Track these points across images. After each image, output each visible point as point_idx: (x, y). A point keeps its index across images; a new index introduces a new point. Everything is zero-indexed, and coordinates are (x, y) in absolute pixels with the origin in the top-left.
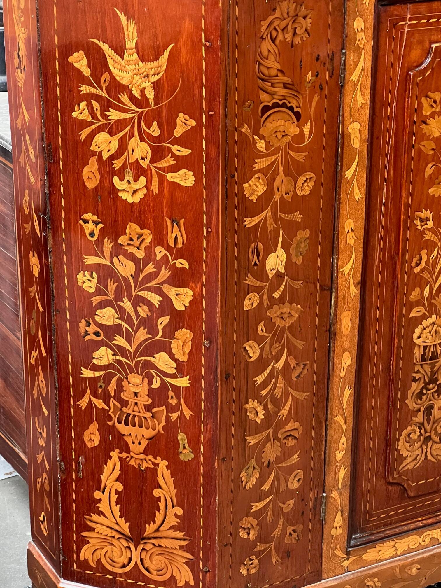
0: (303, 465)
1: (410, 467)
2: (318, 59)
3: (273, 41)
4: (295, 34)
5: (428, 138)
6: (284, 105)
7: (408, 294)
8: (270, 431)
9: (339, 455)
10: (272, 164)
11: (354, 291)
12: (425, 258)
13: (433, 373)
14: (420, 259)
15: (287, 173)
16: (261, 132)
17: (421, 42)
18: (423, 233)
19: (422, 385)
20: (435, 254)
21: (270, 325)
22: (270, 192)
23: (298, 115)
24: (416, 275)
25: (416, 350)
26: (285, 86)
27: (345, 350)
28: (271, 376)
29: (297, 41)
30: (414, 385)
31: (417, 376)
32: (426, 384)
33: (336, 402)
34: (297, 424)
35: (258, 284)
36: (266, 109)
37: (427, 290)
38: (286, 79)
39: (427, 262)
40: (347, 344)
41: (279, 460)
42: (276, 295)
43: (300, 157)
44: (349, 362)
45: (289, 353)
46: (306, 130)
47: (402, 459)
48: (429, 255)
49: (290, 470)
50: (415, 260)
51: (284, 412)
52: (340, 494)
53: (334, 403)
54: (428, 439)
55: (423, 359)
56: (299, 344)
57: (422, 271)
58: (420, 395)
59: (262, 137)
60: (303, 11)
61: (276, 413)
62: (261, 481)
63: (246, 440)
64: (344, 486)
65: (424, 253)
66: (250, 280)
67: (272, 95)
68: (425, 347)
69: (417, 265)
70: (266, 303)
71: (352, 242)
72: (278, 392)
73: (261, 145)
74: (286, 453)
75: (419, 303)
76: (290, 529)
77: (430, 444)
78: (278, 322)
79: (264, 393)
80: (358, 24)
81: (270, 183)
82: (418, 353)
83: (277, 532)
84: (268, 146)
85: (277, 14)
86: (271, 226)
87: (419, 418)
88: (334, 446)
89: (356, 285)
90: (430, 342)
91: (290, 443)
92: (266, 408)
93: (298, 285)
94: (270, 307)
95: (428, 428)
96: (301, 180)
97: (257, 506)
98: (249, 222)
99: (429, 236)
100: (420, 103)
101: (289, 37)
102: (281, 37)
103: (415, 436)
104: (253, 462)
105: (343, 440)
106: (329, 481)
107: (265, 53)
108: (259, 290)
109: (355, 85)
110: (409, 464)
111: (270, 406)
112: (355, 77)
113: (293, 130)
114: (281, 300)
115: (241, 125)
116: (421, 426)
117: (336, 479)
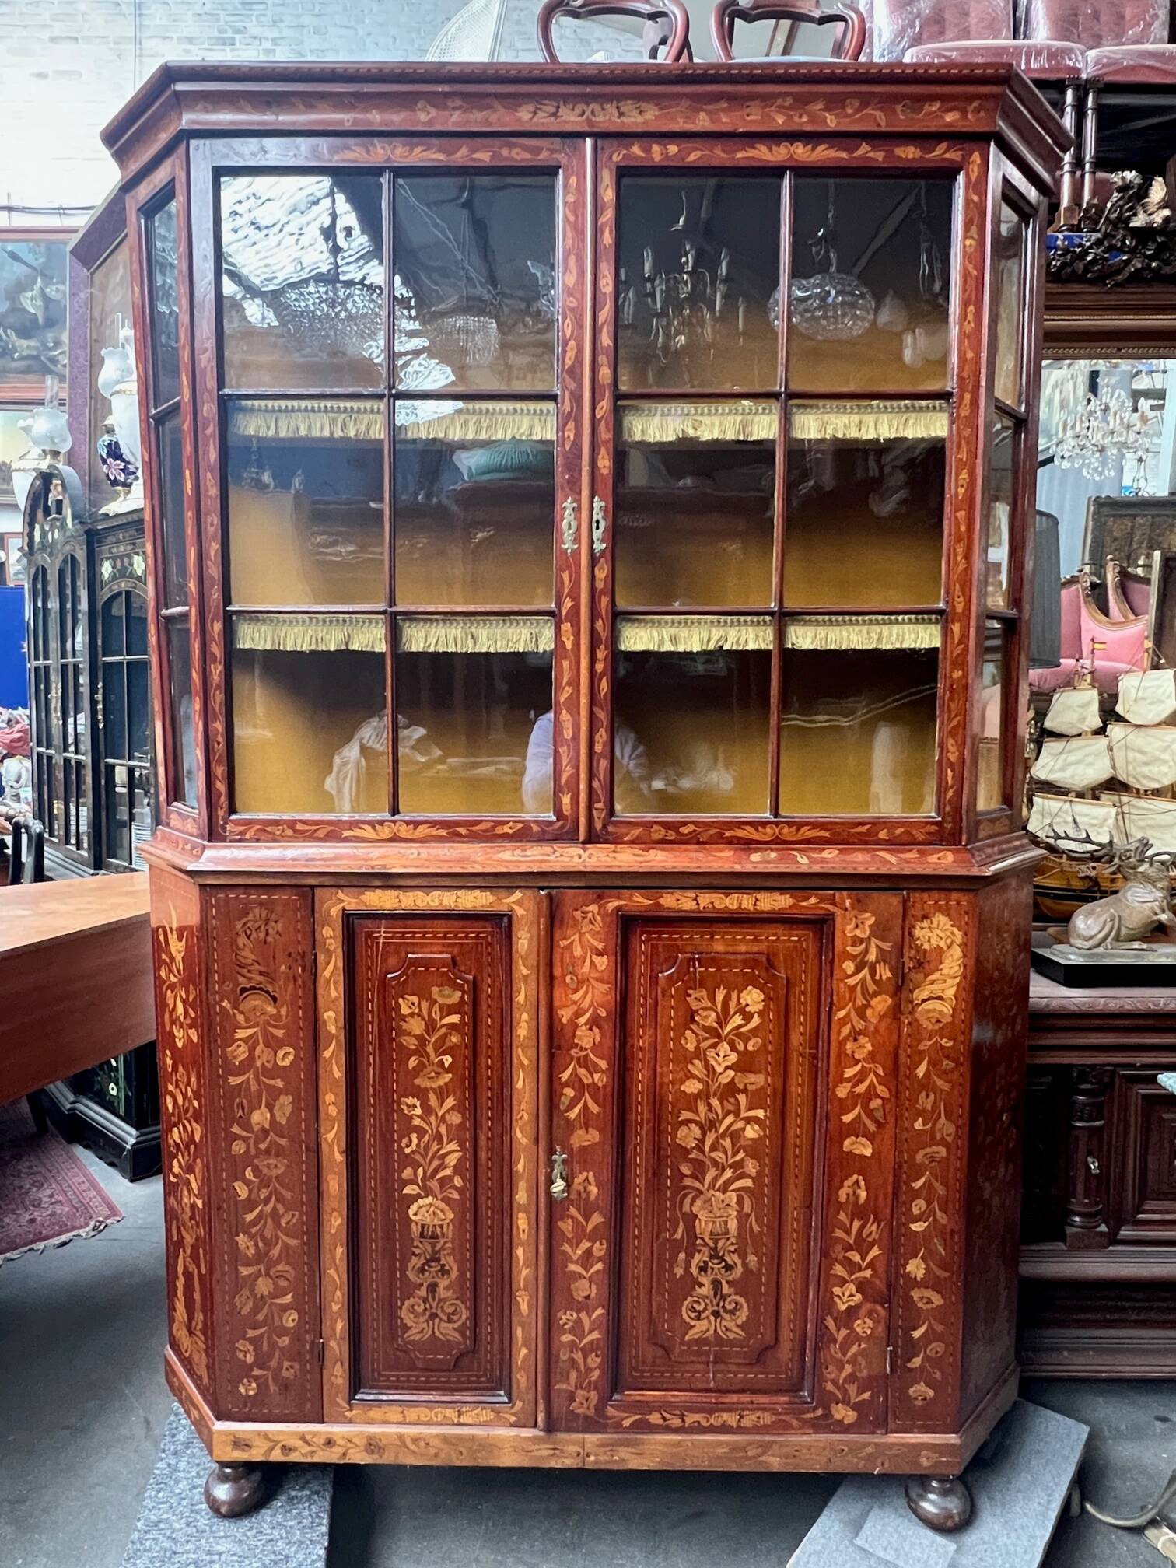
0: (296, 1306)
1: (417, 1338)
2: (290, 955)
3: (248, 937)
4: (267, 934)
5: (409, 1034)
6: (261, 989)
7: (400, 1172)
8: (262, 1267)
9: (335, 1308)
10: (252, 1036)
11: (339, 1157)
12: (415, 1141)
13: (435, 1253)
14: (411, 1141)
15: (267, 1045)
16: (241, 1007)
17: (398, 953)
18: (411, 1118)
19: (423, 1261)
20: (426, 1138)
21: (257, 1172)
22: (251, 1058)
23: (274, 999)
24: (407, 1156)
25: (413, 1226)
26: (261, 973)
27: (334, 1210)
28: (260, 1216)
29: (270, 939)
30: (414, 1260)
31: (417, 1251)
32: (428, 1262)
33: (328, 1256)
34: (288, 1268)
35: (244, 1134)
36: (243, 990)
37: (420, 1171)
38: (262, 969)
39: (418, 1145)
40: (335, 1205)
41: (273, 1296)
42: (262, 1146)
43: (280, 1033)
44: (339, 1221)
45: (278, 1200)
46: (283, 1011)
47: (406, 1328)
48: (419, 1139)
49: (284, 1309)
50: (405, 1142)
51: (275, 1252)
52: (338, 1344)
53: (326, 1257)
54: (436, 1315)
55: (422, 1235)
56: (288, 1195)
57: (413, 1152)
58: (422, 1270)
59: (242, 1013)
60: (274, 917)
61: (267, 1253)
62: (255, 1311)
63: (237, 1269)
64: (342, 1338)
65: (414, 1136)
66: (236, 1129)
67: (250, 979)
68: (423, 1226)
69: (408, 1146)
70: (253, 1151)
71: (334, 1114)
72: (268, 1233)
73: (241, 1018)
74: (279, 1292)
75: (413, 1181)
76: (286, 1364)
77: (437, 1321)
78: (265, 1170)
79: (254, 1230)
80: (327, 932)
81: (252, 1050)
82: (415, 1230)
83: (273, 1364)
84: (247, 1020)
85: (251, 917)
86: (254, 1087)
87: (423, 1292)
88: (329, 1299)
89: (341, 1153)
90: (428, 1221)
91: (282, 1283)
92: (256, 1245)
93: (283, 1142)
94: (256, 1156)
95: (434, 1304)
96: (280, 1054)
97: (251, 1333)
98: (234, 1081)
99: (417, 1122)
100: (397, 1003)
101: (262, 935)
102: (254, 935)
103: (420, 1309)
104: (246, 1292)
105: (338, 1293)
106: (326, 1331)
107: (241, 945)
108: (245, 1139)
109: (328, 981)
110: (413, 1335)
111: (261, 1244)
112: (327, 973)
113: (271, 1010)
114: (268, 1151)
115: (222, 1000)
116: (425, 1300)
117: (334, 1330)
